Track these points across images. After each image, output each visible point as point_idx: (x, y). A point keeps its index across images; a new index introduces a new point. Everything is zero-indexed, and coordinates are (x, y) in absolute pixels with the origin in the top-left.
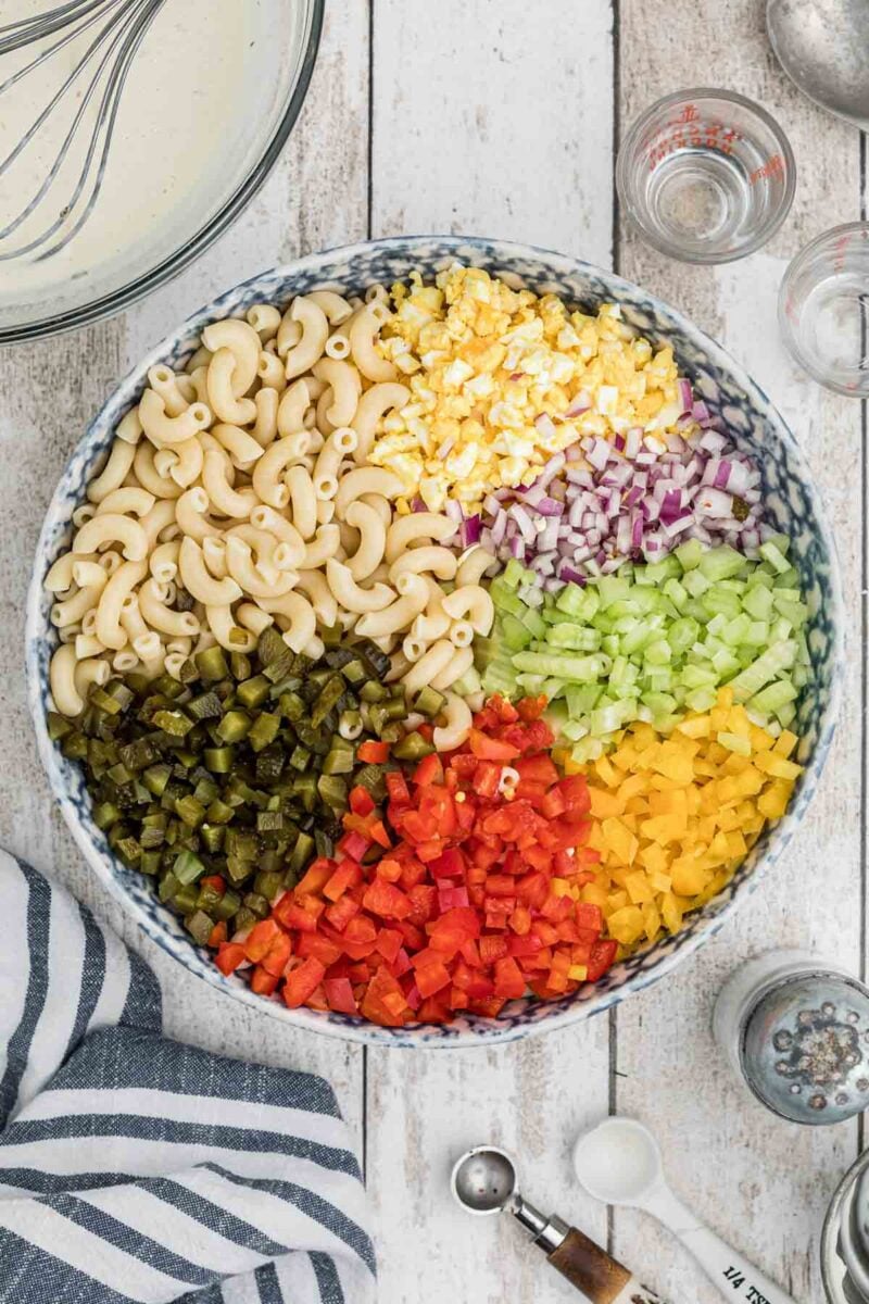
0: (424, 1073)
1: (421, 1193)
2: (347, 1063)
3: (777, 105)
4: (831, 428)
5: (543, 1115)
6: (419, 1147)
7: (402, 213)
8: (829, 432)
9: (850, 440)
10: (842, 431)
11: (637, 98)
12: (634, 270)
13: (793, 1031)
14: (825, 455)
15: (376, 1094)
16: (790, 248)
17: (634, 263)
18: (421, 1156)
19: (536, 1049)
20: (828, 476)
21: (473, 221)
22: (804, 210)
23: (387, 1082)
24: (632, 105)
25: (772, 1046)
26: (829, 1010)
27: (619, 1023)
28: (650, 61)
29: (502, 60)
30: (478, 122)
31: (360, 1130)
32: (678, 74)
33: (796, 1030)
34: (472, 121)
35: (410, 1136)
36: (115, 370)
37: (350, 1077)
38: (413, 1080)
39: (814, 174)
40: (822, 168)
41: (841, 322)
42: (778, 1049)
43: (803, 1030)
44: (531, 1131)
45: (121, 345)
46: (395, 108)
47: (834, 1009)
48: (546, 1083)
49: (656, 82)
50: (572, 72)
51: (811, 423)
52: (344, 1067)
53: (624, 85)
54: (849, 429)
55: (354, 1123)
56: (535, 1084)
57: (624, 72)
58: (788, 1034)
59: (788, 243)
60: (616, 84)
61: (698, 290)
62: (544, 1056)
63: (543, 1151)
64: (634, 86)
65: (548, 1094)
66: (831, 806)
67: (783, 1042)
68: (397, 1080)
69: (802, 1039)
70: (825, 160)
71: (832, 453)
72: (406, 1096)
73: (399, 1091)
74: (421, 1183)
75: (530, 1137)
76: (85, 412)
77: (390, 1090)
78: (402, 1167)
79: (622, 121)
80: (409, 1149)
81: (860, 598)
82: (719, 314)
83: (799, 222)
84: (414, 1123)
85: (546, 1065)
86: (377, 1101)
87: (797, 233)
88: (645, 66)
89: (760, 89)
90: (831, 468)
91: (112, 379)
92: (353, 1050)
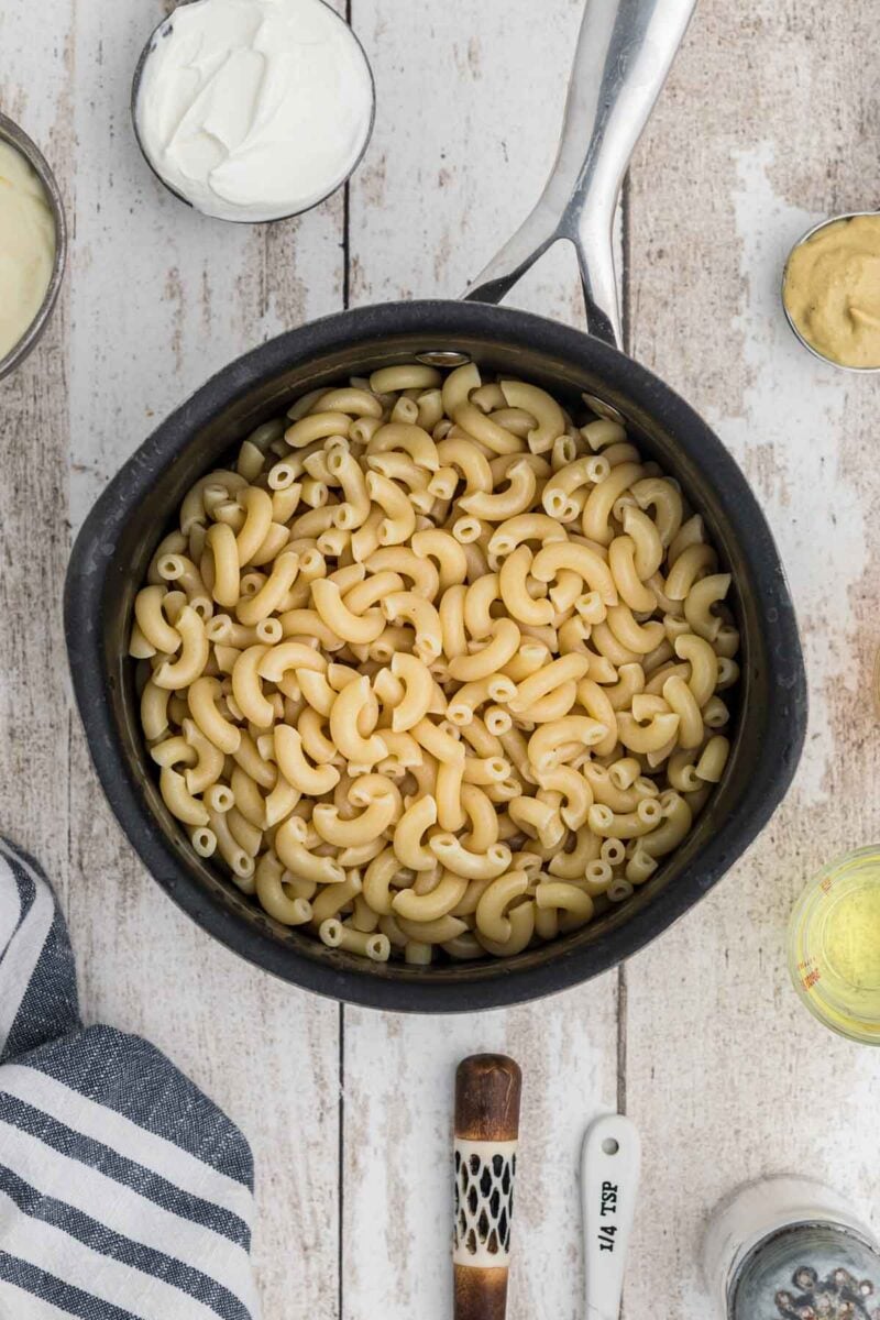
0: (408, 1131)
1: (404, 1266)
2: (321, 1120)
3: (807, 38)
5: (542, 1179)
6: (402, 1216)
7: (383, 160)
12: (646, 223)
13: (822, 1278)
14: (862, 433)
15: (354, 1154)
16: (823, 200)
17: (645, 215)
18: (404, 1225)
19: (535, 1104)
20: (865, 457)
21: (465, 168)
22: (839, 157)
23: (367, 1142)
25: (793, 1273)
26: (866, 1290)
27: (629, 1075)
30: (470, 56)
31: (336, 1196)
33: (825, 1280)
34: (463, 56)
35: (393, 1203)
36: (60, 337)
37: (324, 1137)
38: (395, 1139)
39: (849, 115)
40: (859, 108)
42: (795, 1281)
43: (831, 1286)
44: (529, 1198)
45: (67, 308)
46: (376, 40)
47: (871, 1293)
48: (547, 1143)
51: (846, 398)
52: (317, 1124)
55: (328, 1188)
56: (534, 1143)
58: (815, 1277)
59: (820, 194)
61: (718, 247)
62: (543, 1112)
63: (542, 1219)
65: (549, 1156)
66: (869, 828)
67: (804, 1279)
68: (377, 1139)
69: (822, 1291)
70: (861, 101)
71: (870, 431)
72: (387, 1156)
73: (380, 1152)
74: (404, 1255)
75: (528, 1204)
76: (25, 384)
77: (369, 1150)
78: (383, 1236)
80: (391, 1217)
82: (742, 272)
83: (833, 170)
84: (397, 1188)
85: (546, 1123)
86: (355, 1163)
87: (830, 182)
89: (788, 21)
90: (869, 447)
91: (56, 347)
92: (328, 1105)
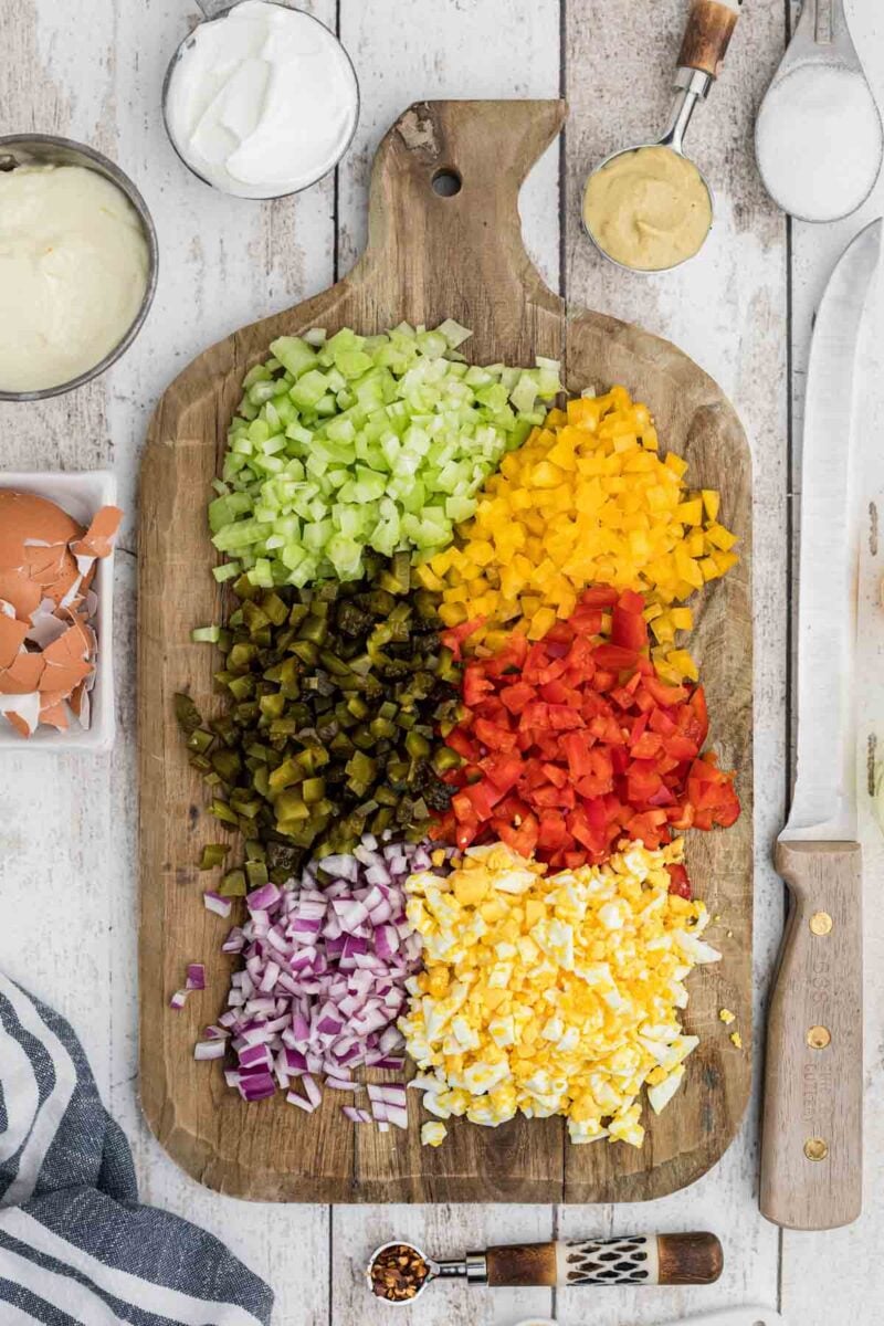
4: (759, 345)
8: (757, 349)
9: (777, 355)
10: (769, 348)
11: (582, 42)
24: (577, 50)
28: (594, 9)
29: (458, 8)
30: (436, 64)
32: (619, 21)
41: (766, 249)
46: (360, 51)
49: (599, 28)
50: (522, 19)
53: (570, 31)
54: (775, 346)
57: (569, 20)
60: (563, 30)
64: (578, 32)
71: (760, 368)
79: (567, 65)
81: (785, 500)
83: (730, 157)
88: (589, 14)
